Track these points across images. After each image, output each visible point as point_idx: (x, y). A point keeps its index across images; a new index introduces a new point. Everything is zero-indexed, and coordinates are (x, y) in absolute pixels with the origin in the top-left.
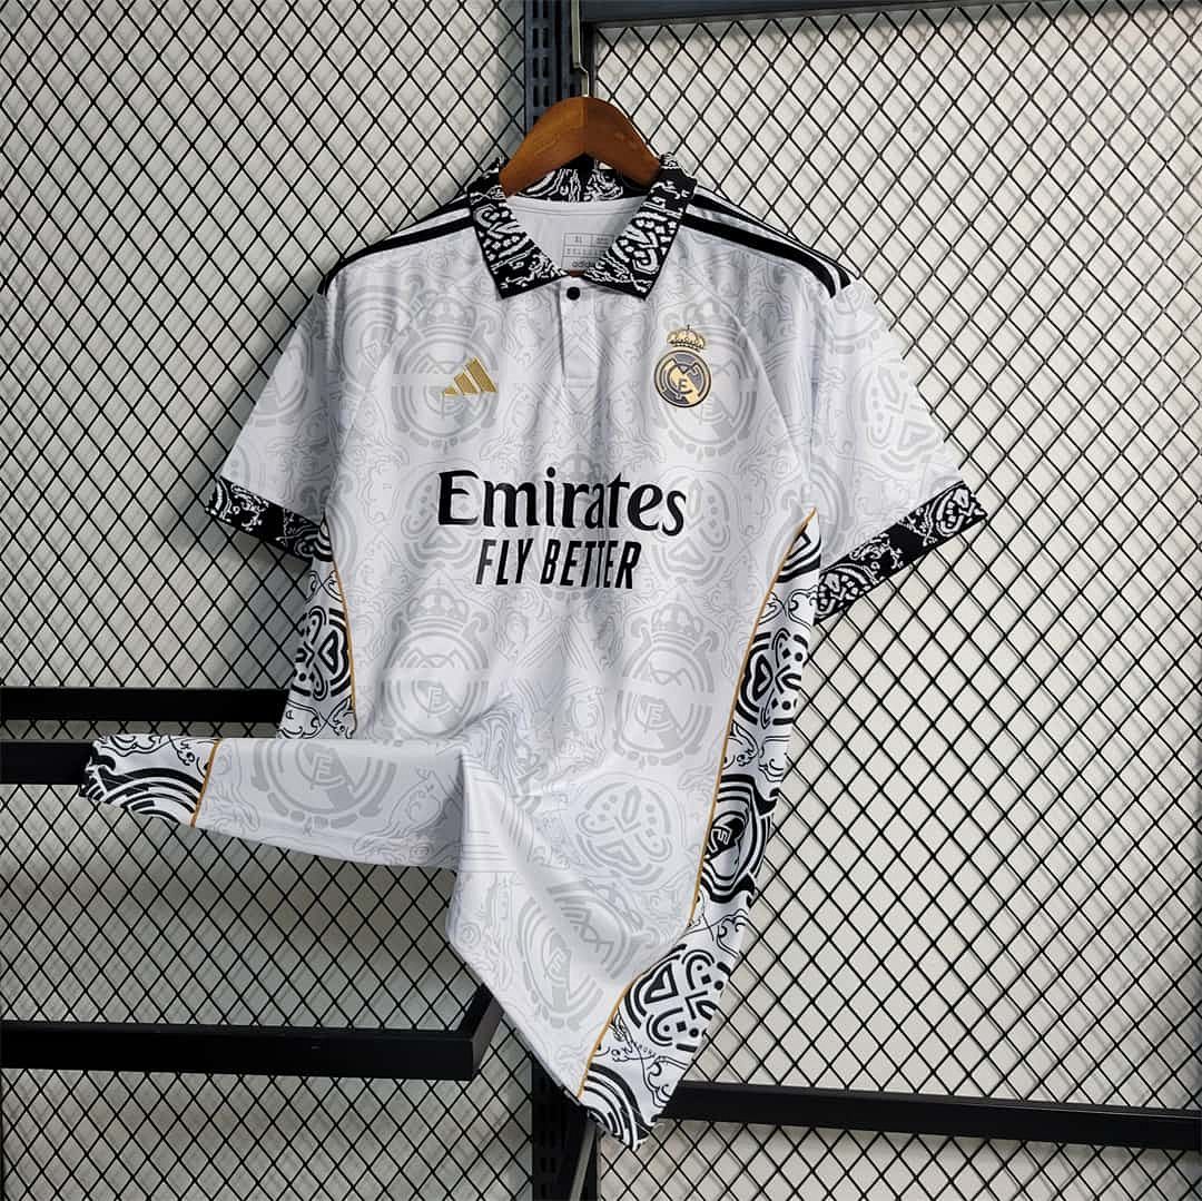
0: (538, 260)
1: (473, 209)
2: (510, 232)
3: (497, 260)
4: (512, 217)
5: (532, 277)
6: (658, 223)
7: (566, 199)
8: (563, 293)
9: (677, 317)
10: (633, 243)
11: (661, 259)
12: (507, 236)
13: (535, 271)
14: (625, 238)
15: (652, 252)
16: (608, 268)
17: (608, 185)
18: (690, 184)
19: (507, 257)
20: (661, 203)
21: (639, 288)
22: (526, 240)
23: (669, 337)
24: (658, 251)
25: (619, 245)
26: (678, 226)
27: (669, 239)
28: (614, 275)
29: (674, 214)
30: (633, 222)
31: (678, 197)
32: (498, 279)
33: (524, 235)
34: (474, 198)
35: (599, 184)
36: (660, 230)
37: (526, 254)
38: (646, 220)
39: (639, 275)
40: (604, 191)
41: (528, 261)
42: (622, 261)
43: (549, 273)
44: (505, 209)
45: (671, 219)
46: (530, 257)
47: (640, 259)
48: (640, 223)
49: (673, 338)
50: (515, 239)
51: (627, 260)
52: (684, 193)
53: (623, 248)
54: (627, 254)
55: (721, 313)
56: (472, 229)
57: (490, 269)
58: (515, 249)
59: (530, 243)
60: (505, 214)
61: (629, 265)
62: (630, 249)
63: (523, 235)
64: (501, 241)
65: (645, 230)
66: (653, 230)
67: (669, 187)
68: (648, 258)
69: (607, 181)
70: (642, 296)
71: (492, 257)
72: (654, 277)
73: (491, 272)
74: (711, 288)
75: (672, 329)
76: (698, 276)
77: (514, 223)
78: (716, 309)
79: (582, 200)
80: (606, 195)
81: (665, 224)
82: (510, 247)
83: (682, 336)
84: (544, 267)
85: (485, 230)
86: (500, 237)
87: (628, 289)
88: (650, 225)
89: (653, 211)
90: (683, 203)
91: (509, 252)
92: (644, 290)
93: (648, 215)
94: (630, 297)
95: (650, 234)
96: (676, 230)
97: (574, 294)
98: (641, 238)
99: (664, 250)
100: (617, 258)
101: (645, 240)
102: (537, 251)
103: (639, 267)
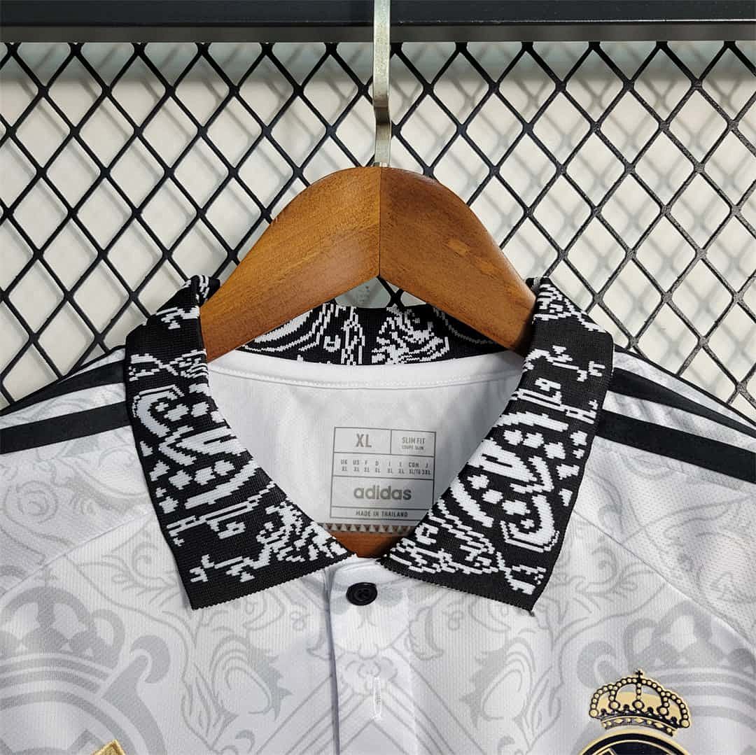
0: (277, 521)
1: (132, 390)
2: (213, 449)
3: (181, 513)
4: (217, 417)
5: (264, 560)
6: (550, 436)
7: (335, 358)
8: (338, 595)
9: (608, 649)
10: (499, 483)
11: (562, 516)
12: (205, 461)
13: (272, 546)
14: (480, 471)
15: (541, 503)
16: (445, 540)
17: (419, 336)
18: (600, 346)
19: (204, 509)
20: (552, 392)
21: (516, 584)
22: (248, 472)
23: (594, 702)
24: (553, 498)
25: (468, 487)
26: (589, 441)
27: (574, 470)
28: (460, 557)
29: (580, 414)
30: (497, 434)
31: (583, 376)
32: (184, 559)
33: (245, 458)
34: (139, 367)
35: (402, 334)
36: (555, 450)
37: (249, 506)
38: (525, 429)
39: (515, 555)
40: (412, 347)
41: (255, 521)
42: (477, 526)
43: (304, 551)
44: (201, 397)
45: (575, 425)
46: (259, 510)
47: (516, 519)
48: (513, 438)
49: (604, 703)
50: (223, 467)
51: (488, 522)
52: (594, 369)
53: (476, 495)
54: (486, 507)
55: (716, 639)
56: (126, 433)
57: (165, 532)
58: (224, 490)
59: (260, 479)
60: (200, 409)
61: (494, 535)
62: (493, 497)
63: (240, 461)
64: (191, 470)
65: (524, 453)
66: (540, 452)
67: (561, 358)
68: (534, 515)
69: (416, 327)
70: (526, 603)
71: (169, 505)
72: (548, 559)
73: (169, 540)
74: (685, 582)
75: (602, 682)
76: (652, 555)
77: (222, 432)
78: (703, 629)
79: (367, 361)
80: (417, 354)
81: (564, 438)
82: (211, 486)
83: (626, 697)
84: (294, 537)
85: (154, 441)
86: (188, 461)
87: (493, 588)
88: (534, 441)
89: (538, 410)
90: (595, 389)
91: (209, 498)
92: (528, 589)
93: (529, 419)
94: (495, 605)
95: (537, 461)
96: (587, 449)
97: (362, 594)
98: (518, 470)
99: (566, 495)
100: (467, 519)
101: (526, 476)
102: (277, 496)
103: (514, 535)
